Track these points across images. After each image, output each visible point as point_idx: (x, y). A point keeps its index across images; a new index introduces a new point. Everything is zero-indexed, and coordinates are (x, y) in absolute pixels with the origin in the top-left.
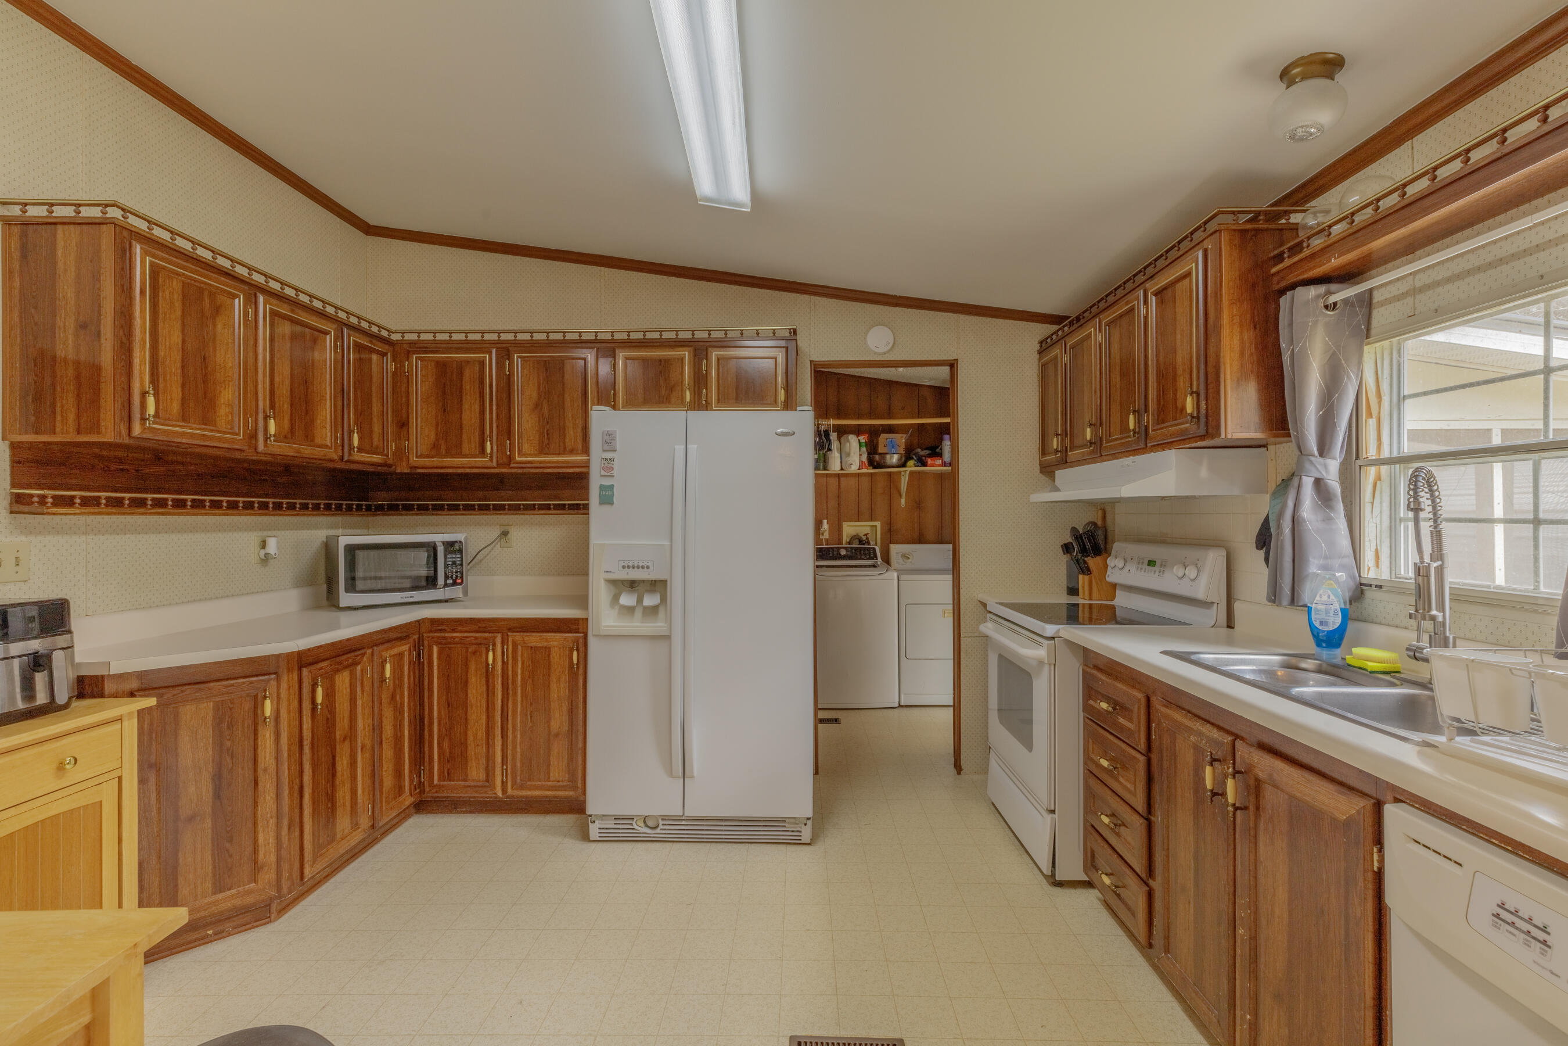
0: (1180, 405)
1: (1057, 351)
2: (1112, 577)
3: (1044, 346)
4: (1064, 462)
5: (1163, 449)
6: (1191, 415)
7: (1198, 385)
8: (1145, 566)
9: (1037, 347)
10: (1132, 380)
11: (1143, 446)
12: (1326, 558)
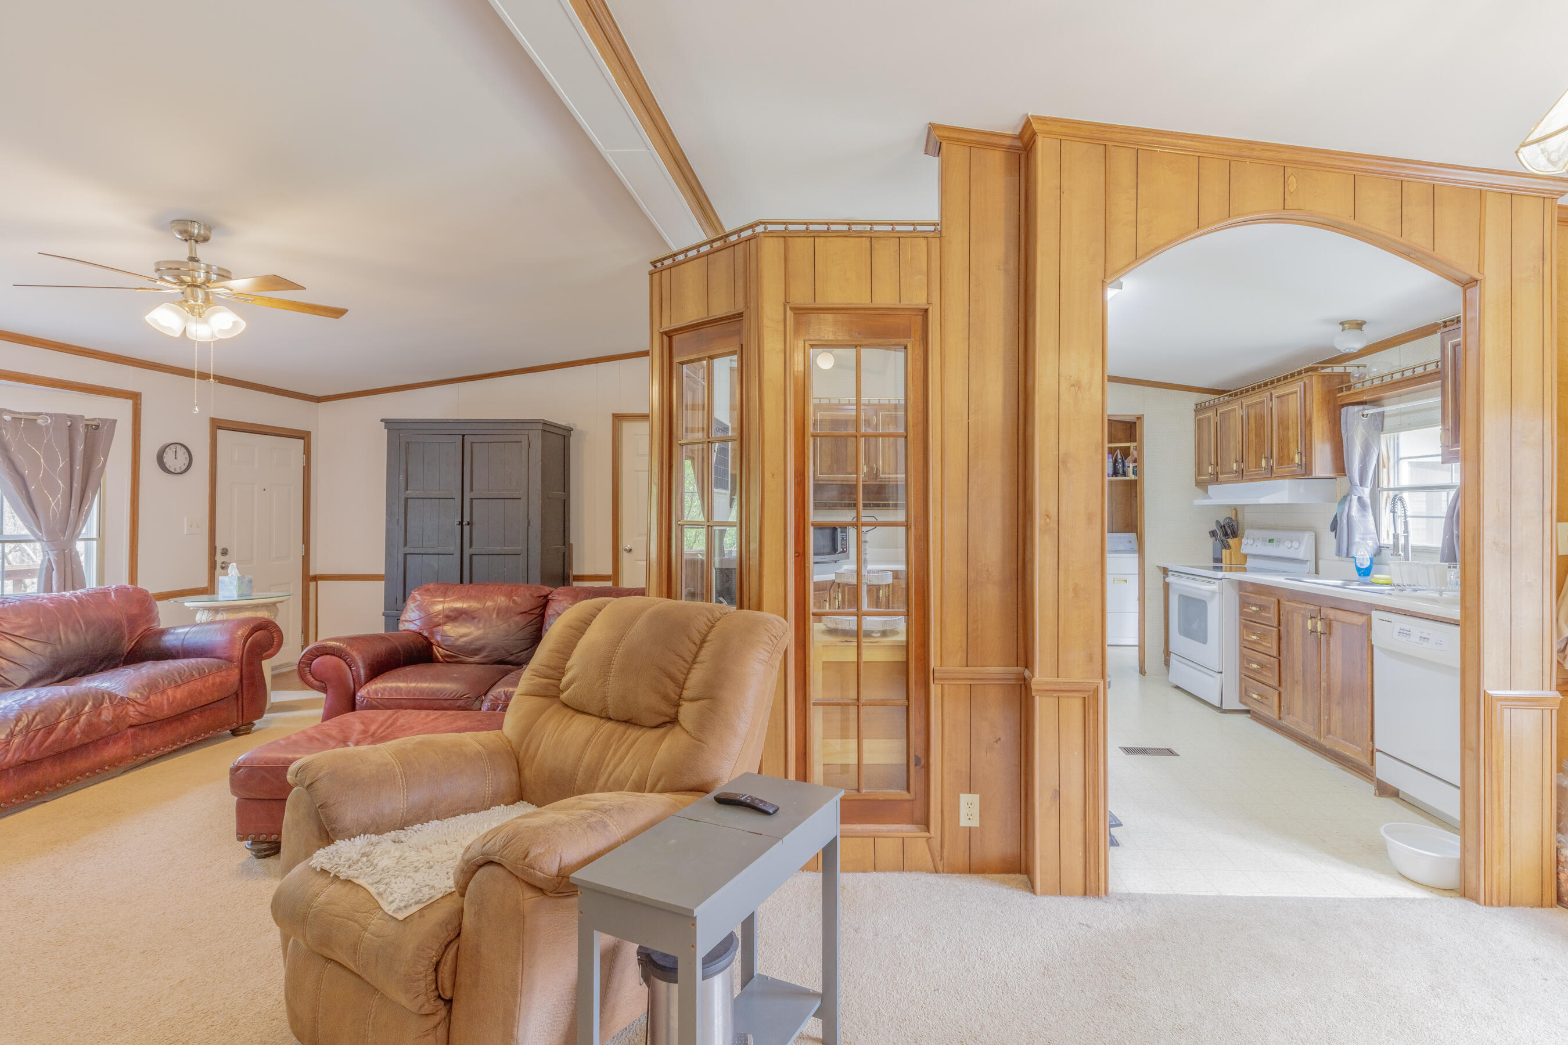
0: (1291, 457)
1: (1210, 414)
2: (1244, 550)
3: (1199, 409)
4: (1216, 480)
5: (1282, 479)
6: (1298, 464)
7: (1301, 449)
8: (1267, 542)
9: (1194, 407)
10: (1263, 439)
11: (1269, 476)
12: (1363, 534)
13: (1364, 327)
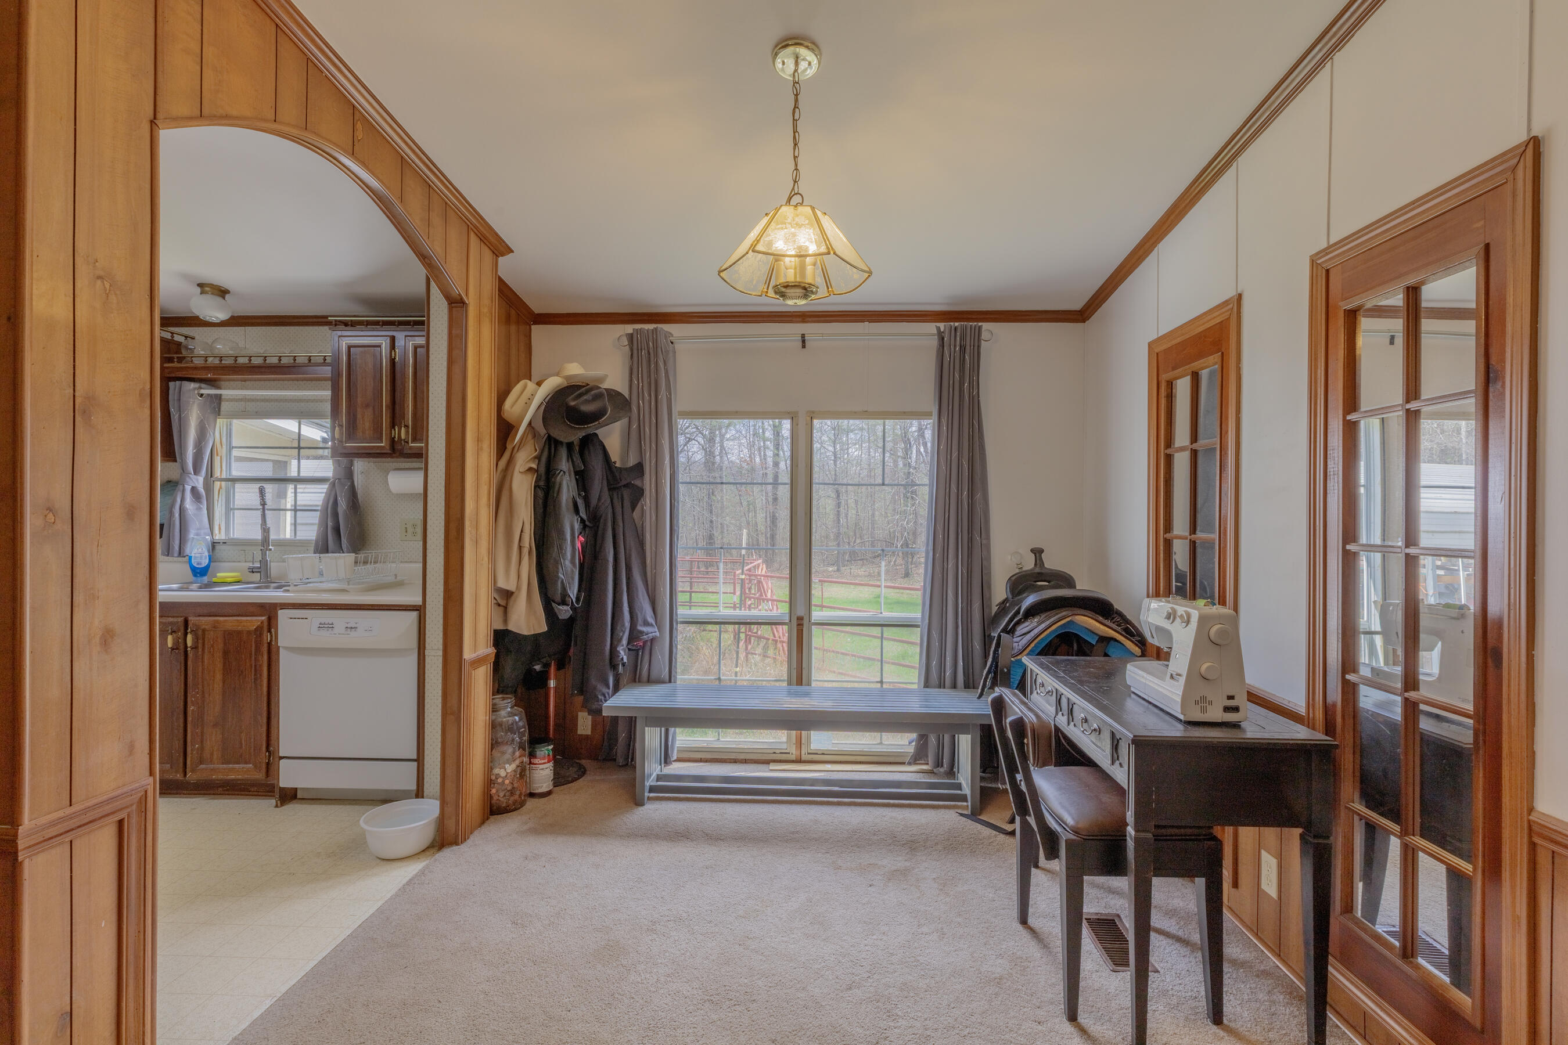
12: (196, 530)
13: (227, 296)
